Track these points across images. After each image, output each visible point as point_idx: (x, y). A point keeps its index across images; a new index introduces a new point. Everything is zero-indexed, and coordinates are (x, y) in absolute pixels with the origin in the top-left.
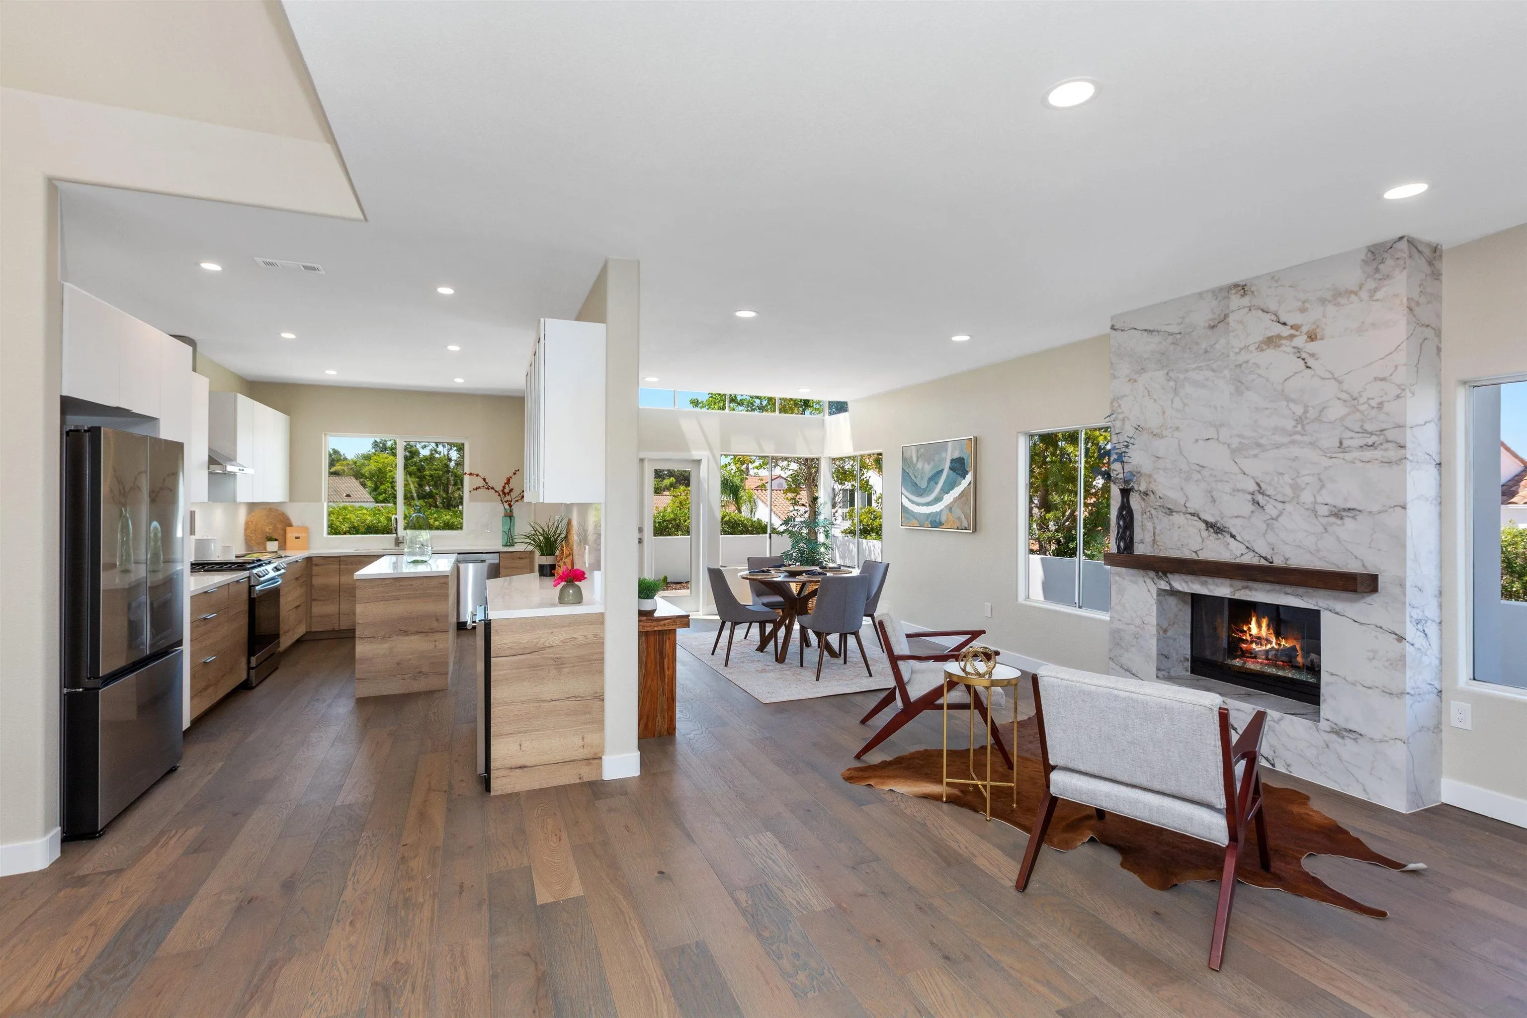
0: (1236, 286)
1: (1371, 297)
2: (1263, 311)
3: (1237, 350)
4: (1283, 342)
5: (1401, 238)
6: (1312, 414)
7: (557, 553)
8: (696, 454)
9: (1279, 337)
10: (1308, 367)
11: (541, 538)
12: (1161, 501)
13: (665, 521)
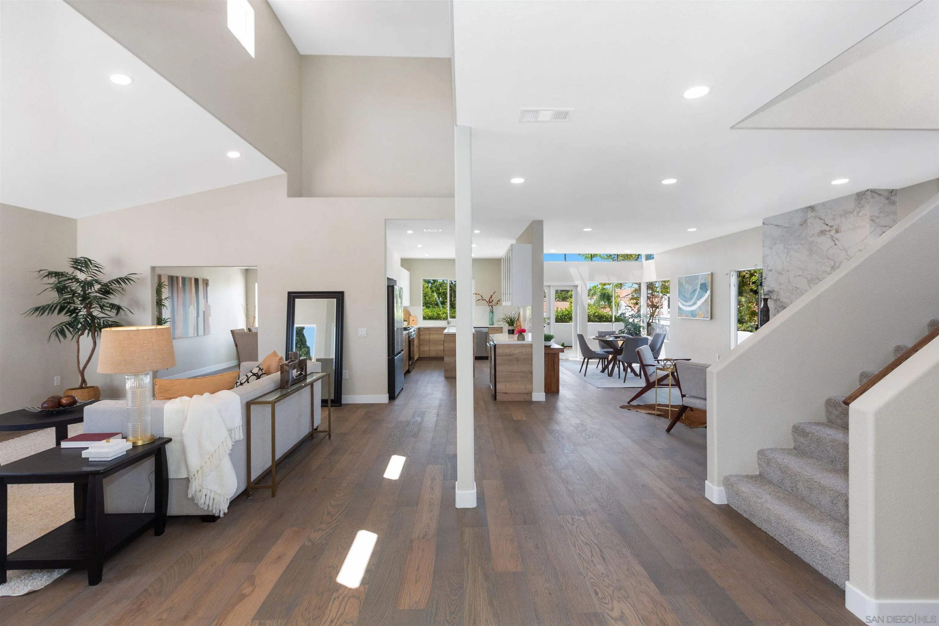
0: (810, 207)
1: (857, 215)
2: (820, 219)
3: (810, 236)
4: (827, 233)
5: (868, 190)
6: (837, 264)
7: (515, 325)
8: (576, 283)
9: (825, 231)
10: (836, 245)
11: (509, 319)
12: (782, 303)
13: (563, 315)
